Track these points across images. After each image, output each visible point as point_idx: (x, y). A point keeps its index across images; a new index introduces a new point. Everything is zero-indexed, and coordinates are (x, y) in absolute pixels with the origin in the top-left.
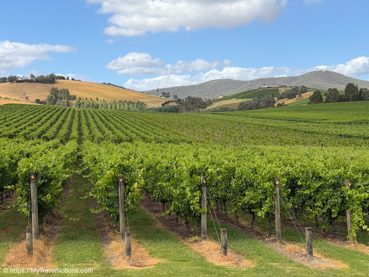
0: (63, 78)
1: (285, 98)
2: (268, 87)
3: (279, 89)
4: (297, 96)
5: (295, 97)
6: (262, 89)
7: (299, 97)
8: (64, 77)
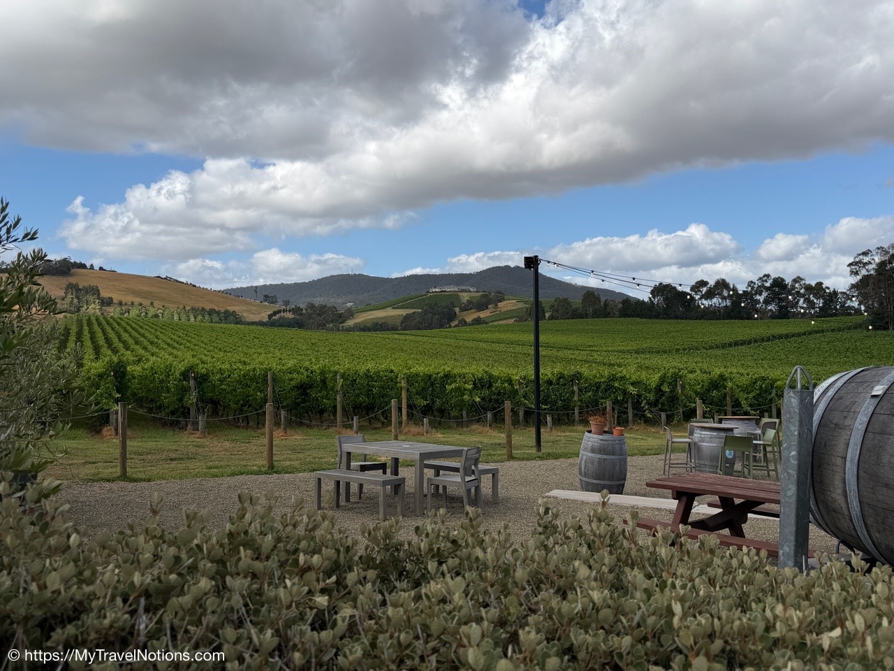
0: (83, 266)
1: (471, 309)
2: (442, 291)
3: (460, 294)
4: (490, 306)
5: (487, 308)
6: (432, 294)
7: (495, 308)
8: (84, 264)
